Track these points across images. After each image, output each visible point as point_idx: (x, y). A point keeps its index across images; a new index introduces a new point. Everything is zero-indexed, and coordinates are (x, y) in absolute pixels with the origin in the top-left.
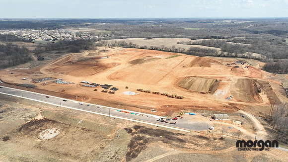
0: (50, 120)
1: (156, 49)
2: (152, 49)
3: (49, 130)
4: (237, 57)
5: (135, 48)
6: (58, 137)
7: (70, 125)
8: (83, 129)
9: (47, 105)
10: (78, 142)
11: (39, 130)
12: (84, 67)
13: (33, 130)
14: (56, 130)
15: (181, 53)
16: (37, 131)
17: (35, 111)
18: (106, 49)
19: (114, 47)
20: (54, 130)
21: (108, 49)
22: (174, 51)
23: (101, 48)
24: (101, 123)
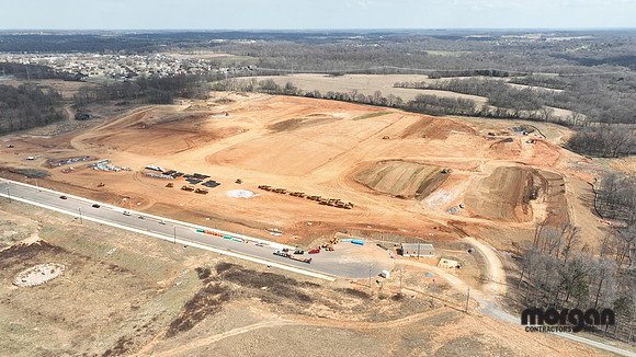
0: (51, 247)
1: (340, 98)
2: (332, 98)
3: (40, 267)
4: (517, 118)
5: (294, 95)
6: (55, 281)
7: (89, 258)
8: (113, 267)
9: (56, 214)
10: (90, 295)
11: (21, 266)
12: (167, 136)
13: (7, 266)
14: (57, 267)
15: (394, 107)
16: (16, 267)
17: (28, 227)
18: (230, 97)
19: (247, 94)
20: (51, 268)
21: (234, 96)
22: (379, 103)
23: (220, 95)
24: (153, 255)
